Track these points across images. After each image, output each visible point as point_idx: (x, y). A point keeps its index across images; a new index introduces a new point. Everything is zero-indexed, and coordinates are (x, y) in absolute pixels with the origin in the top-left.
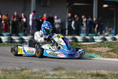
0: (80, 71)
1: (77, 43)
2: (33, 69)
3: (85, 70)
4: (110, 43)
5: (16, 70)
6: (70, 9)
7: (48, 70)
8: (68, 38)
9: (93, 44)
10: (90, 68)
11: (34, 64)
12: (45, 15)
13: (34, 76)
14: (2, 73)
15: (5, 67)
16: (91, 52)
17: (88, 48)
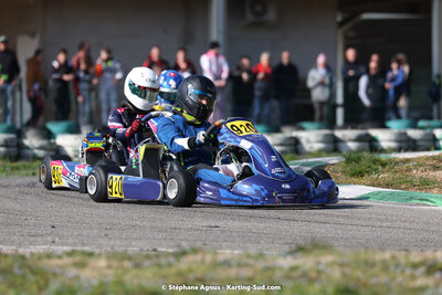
0: (387, 255)
1: (376, 156)
3: (406, 250)
5: (159, 254)
6: (351, 34)
7: (274, 253)
8: (344, 135)
9: (433, 158)
10: (423, 245)
11: (223, 232)
12: (264, 58)
13: (222, 273)
14: (109, 267)
15: (119, 246)
16: (425, 184)
17: (415, 172)
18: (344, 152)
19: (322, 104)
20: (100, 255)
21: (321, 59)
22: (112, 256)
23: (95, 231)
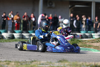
0: (81, 63)
1: (78, 39)
2: (41, 61)
3: (85, 62)
5: (26, 62)
6: (72, 10)
7: (54, 62)
9: (92, 40)
10: (89, 61)
11: (42, 57)
12: (51, 15)
14: (15, 64)
15: (17, 59)
16: (90, 46)
17: (87, 43)
20: (12, 62)
22: (15, 62)
23: (11, 56)
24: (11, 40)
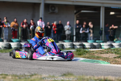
0: (88, 77)
1: (85, 50)
2: (42, 75)
3: (93, 76)
4: (117, 49)
5: (25, 75)
6: (78, 16)
7: (57, 76)
8: (76, 44)
9: (100, 51)
10: (98, 74)
11: (43, 69)
14: (12, 78)
15: (15, 73)
16: (98, 58)
17: (95, 54)
18: (76, 48)
19: (68, 35)
20: (9, 75)
21: (68, 23)
22: (13, 75)
23: (8, 68)
24: (8, 50)
